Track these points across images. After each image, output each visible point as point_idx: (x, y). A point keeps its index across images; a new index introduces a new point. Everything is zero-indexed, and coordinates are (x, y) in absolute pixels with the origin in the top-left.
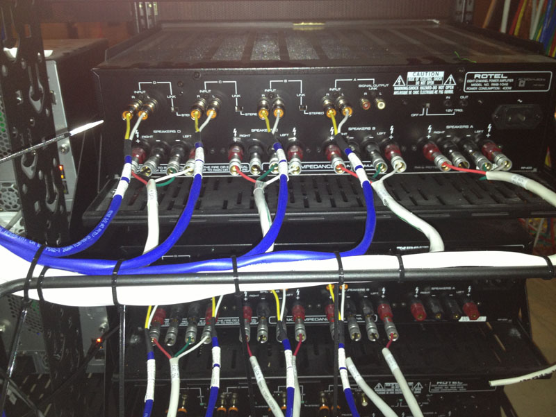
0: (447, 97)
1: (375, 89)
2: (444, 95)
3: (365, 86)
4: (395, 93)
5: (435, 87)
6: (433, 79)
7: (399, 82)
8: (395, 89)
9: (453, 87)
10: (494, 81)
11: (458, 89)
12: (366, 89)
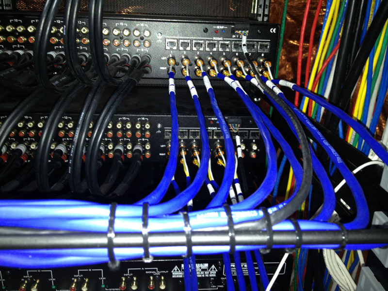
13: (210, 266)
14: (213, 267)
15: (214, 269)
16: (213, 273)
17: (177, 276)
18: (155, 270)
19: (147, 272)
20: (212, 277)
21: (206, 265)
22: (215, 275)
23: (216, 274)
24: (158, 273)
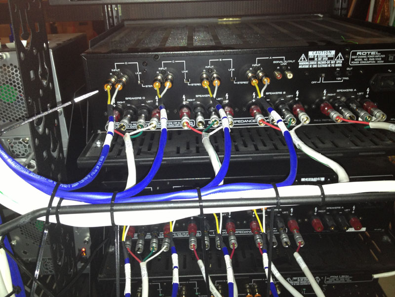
0: (337, 69)
1: (285, 64)
2: (336, 68)
3: (278, 62)
4: (300, 67)
5: (329, 62)
6: (327, 56)
7: (303, 59)
8: (300, 64)
9: (341, 62)
10: (371, 56)
11: (346, 63)
12: (279, 65)
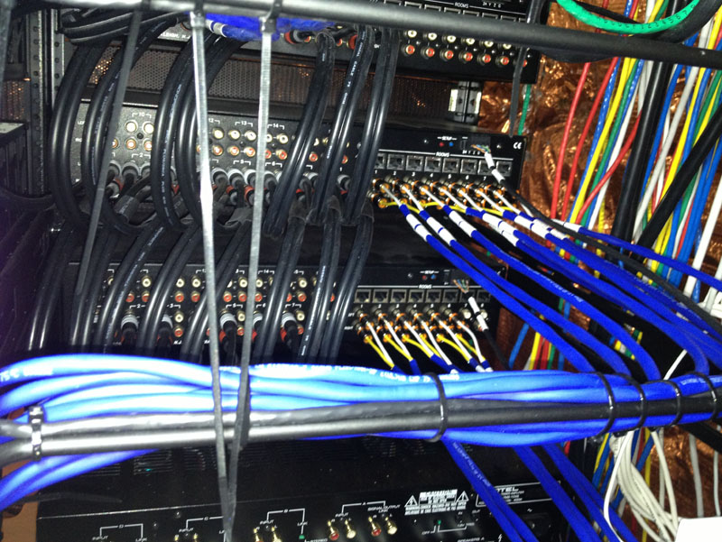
13: (459, 494)
14: (464, 494)
15: (465, 498)
16: (462, 505)
17: (412, 513)
18: (382, 505)
19: (370, 509)
20: (461, 511)
21: (454, 492)
22: (464, 507)
23: (467, 505)
24: (386, 509)
